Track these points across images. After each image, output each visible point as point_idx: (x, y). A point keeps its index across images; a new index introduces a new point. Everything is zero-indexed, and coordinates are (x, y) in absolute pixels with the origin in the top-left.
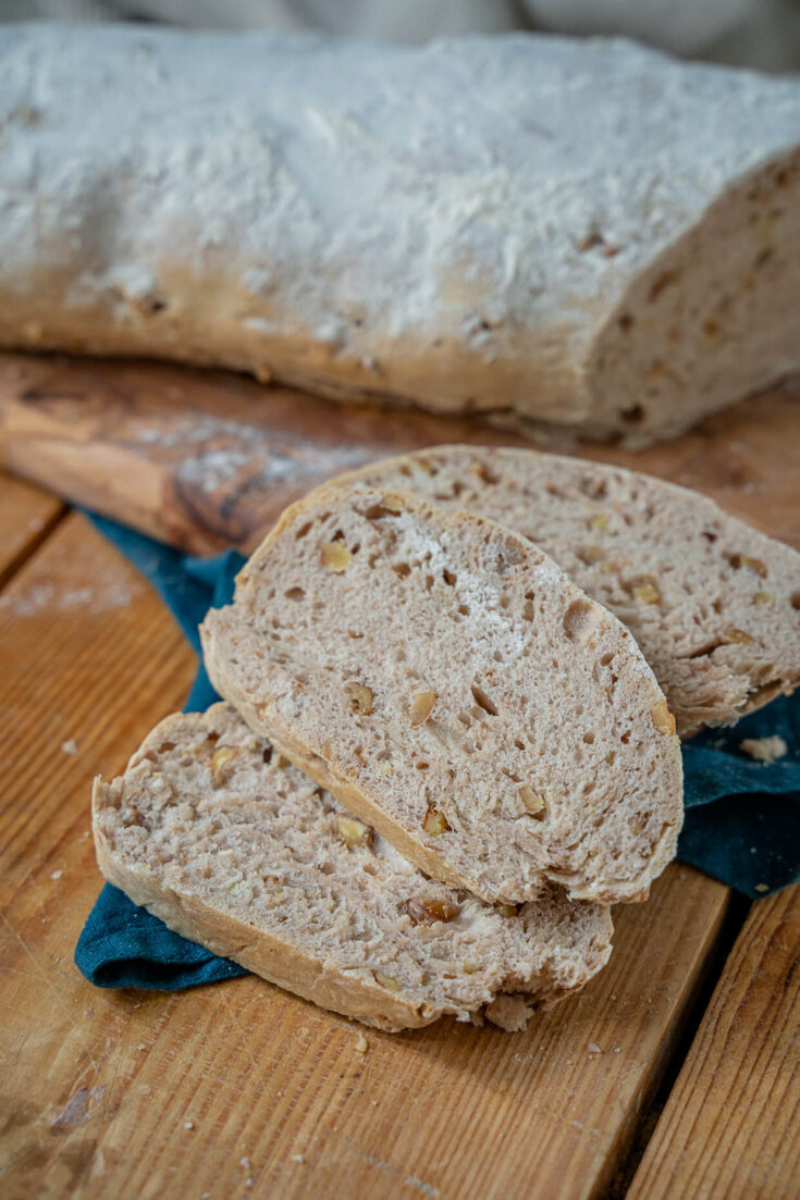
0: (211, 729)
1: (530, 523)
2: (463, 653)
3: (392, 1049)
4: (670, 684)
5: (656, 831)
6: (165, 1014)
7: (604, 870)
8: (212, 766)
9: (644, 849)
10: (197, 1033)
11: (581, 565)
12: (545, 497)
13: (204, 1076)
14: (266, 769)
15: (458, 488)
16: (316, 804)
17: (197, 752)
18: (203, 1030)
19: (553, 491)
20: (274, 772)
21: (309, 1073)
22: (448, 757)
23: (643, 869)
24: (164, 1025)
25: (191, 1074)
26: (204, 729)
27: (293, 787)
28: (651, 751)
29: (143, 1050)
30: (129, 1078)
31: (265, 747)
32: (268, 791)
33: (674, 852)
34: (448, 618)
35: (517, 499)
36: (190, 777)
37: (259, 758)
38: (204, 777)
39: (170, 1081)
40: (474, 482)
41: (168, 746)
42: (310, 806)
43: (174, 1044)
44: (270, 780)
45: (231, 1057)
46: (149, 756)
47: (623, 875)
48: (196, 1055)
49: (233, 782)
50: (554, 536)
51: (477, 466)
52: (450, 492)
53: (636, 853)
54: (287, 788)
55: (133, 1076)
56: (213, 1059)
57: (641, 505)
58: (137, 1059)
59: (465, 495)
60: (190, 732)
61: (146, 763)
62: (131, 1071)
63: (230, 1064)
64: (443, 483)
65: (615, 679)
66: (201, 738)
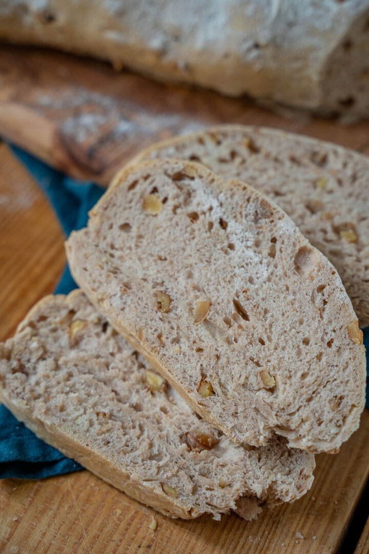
0: (71, 307)
1: (277, 182)
2: (229, 277)
3: (172, 528)
4: (361, 299)
5: (346, 410)
6: (32, 495)
7: (311, 432)
8: (70, 333)
9: (338, 421)
10: (51, 509)
11: (308, 213)
12: (288, 163)
13: (53, 542)
14: (103, 337)
15: (233, 154)
16: (133, 363)
17: (61, 323)
18: (55, 507)
19: (293, 160)
20: (108, 339)
21: (119, 543)
22: (215, 346)
23: (337, 434)
24: (31, 503)
25: (45, 540)
26: (66, 307)
27: (120, 350)
28: (346, 354)
29: (16, 521)
30: (5, 541)
31: (103, 322)
32: (104, 352)
33: (358, 426)
34: (221, 251)
35: (270, 165)
36: (56, 340)
37: (99, 329)
38: (64, 340)
39: (31, 544)
40: (244, 151)
41: (43, 318)
42: (129, 363)
43: (36, 517)
44: (106, 345)
45: (71, 528)
46: (31, 325)
47: (324, 437)
48: (49, 526)
49: (83, 345)
50: (292, 192)
51: (246, 141)
52: (228, 157)
53: (333, 423)
54: (116, 350)
55: (8, 540)
56: (59, 529)
57: (349, 172)
58: (11, 528)
59: (238, 160)
60: (57, 308)
61: (28, 330)
62: (7, 536)
63: (70, 533)
64: (224, 152)
65: (325, 302)
66: (64, 313)
